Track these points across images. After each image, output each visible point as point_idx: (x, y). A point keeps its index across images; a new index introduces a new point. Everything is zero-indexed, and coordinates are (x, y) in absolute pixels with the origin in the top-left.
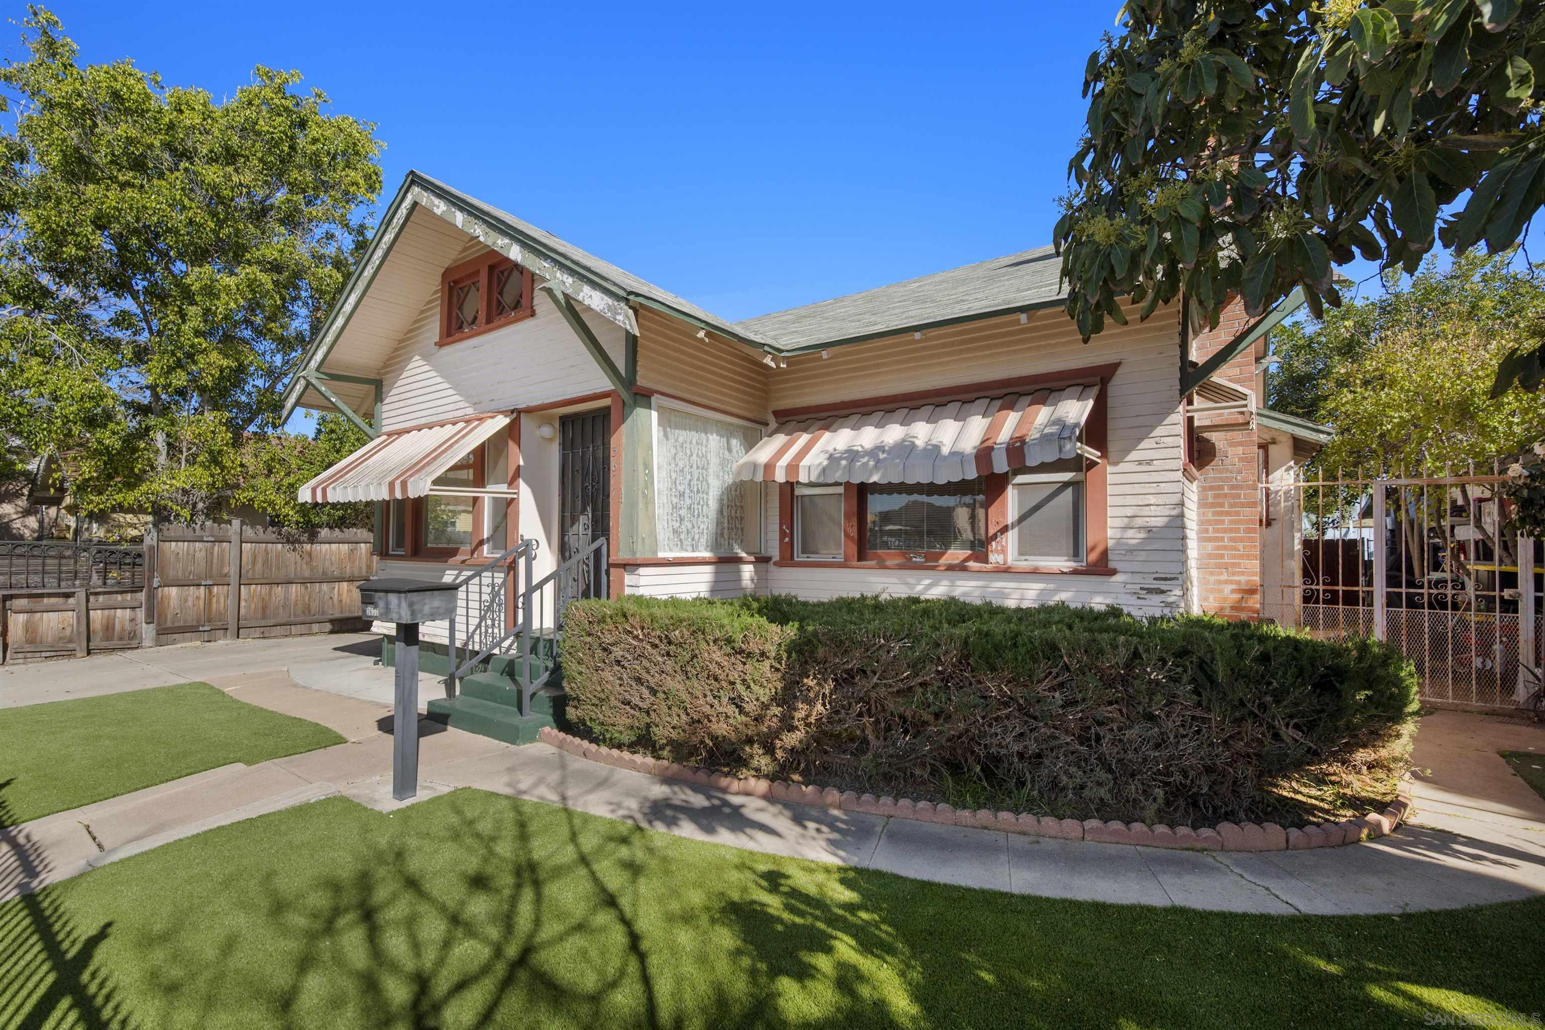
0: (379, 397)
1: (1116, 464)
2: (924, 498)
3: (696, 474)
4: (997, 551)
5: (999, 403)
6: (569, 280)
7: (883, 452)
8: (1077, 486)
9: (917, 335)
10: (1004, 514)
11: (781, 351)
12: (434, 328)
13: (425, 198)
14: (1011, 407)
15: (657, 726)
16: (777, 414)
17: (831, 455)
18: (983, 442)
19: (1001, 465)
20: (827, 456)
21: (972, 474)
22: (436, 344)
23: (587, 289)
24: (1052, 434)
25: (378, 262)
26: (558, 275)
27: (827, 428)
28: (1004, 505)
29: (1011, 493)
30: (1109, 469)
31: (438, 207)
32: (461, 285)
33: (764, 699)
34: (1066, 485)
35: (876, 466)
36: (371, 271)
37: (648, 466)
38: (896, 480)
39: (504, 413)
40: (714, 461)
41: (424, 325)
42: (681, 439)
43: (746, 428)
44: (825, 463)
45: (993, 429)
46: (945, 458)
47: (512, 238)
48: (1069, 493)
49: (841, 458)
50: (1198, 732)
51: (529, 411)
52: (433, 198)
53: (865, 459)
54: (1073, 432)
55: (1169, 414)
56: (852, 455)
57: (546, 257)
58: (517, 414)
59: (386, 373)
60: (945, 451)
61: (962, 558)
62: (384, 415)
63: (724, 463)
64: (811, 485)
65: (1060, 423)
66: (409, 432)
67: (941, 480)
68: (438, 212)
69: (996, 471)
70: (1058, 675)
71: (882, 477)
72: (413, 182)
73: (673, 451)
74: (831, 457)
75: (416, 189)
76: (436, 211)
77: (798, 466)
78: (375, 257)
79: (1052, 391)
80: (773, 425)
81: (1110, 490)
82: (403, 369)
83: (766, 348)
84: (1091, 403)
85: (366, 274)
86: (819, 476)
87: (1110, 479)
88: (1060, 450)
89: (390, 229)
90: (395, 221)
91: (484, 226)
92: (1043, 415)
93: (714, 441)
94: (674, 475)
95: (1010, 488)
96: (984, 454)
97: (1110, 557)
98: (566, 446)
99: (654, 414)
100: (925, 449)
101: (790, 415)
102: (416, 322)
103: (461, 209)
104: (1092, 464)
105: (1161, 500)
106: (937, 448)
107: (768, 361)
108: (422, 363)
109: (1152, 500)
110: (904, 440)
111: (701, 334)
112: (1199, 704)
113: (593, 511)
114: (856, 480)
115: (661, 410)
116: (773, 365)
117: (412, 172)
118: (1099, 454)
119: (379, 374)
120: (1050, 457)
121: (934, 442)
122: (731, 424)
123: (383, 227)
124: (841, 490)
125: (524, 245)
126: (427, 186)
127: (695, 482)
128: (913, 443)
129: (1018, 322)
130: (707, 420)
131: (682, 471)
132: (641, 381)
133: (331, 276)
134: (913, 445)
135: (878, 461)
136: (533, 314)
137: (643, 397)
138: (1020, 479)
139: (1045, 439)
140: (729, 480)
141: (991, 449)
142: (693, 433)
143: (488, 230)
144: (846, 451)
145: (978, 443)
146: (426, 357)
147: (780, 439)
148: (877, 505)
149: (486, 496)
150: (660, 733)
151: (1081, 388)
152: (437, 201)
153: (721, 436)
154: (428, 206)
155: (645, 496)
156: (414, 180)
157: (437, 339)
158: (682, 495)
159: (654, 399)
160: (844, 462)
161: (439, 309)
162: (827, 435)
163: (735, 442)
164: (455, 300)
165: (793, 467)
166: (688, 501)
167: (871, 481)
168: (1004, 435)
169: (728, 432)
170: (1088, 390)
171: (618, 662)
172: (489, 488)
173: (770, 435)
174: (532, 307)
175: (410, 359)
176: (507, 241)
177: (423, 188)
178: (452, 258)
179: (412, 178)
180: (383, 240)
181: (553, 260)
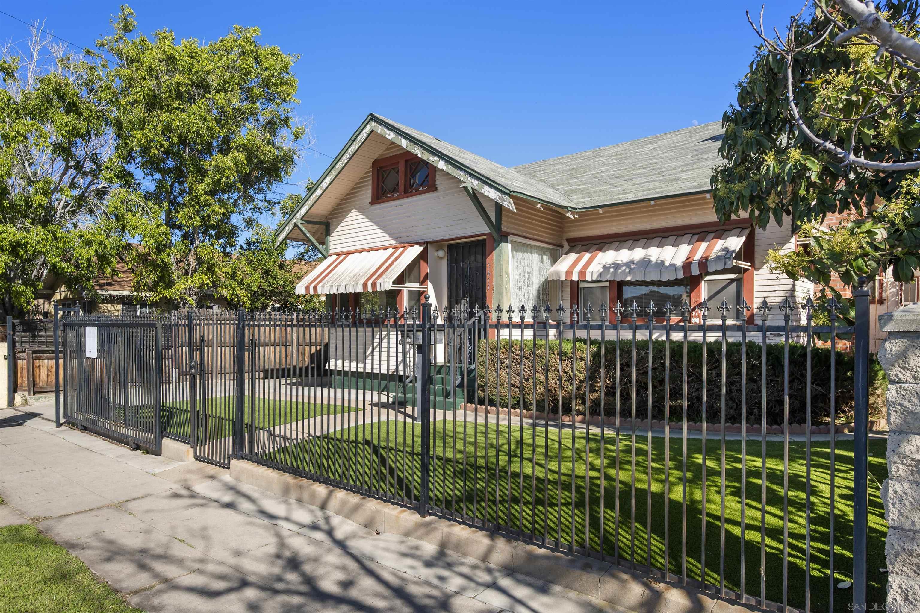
0: (328, 232)
1: (758, 270)
2: (655, 289)
3: (527, 277)
4: (696, 317)
5: (696, 237)
6: (476, 182)
7: (634, 264)
8: (739, 281)
9: (652, 203)
10: (699, 297)
11: (575, 209)
12: (367, 194)
13: (380, 129)
14: (703, 240)
15: (528, 394)
16: (569, 241)
17: (604, 266)
18: (687, 259)
19: (695, 271)
20: (602, 266)
21: (681, 275)
22: (370, 203)
23: (486, 188)
24: (721, 256)
25: (346, 161)
26: (469, 179)
27: (600, 250)
28: (700, 291)
29: (704, 286)
30: (755, 273)
31: (389, 135)
32: (384, 169)
33: (582, 378)
34: (733, 281)
35: (629, 272)
36: (341, 166)
37: (507, 273)
38: (640, 279)
39: (420, 244)
40: (535, 268)
41: (359, 191)
42: (520, 258)
43: (551, 249)
44: (601, 270)
45: (693, 252)
46: (667, 267)
47: (439, 157)
48: (734, 285)
49: (610, 267)
50: (774, 386)
51: (432, 242)
52: (386, 130)
53: (624, 268)
54: (732, 255)
55: (786, 244)
56: (616, 266)
57: (461, 169)
58: (426, 244)
59: (331, 218)
60: (667, 264)
61: (676, 321)
62: (331, 243)
63: (540, 269)
64: (593, 281)
65: (726, 250)
66: (353, 253)
67: (665, 279)
68: (390, 138)
69: (693, 274)
70: (714, 363)
71: (633, 277)
72: (371, 119)
73: (516, 264)
74: (604, 267)
75: (373, 123)
76: (387, 136)
77: (585, 272)
78: (344, 158)
79: (725, 231)
80: (566, 247)
81: (756, 283)
82: (345, 216)
83: (569, 209)
84: (744, 238)
85: (337, 166)
86: (598, 277)
87: (756, 277)
88: (725, 264)
89: (355, 143)
90: (358, 139)
91: (420, 149)
92: (720, 244)
93: (535, 257)
94: (517, 277)
95: (703, 282)
96: (687, 265)
97: (755, 318)
98: (452, 262)
99: (509, 245)
100: (656, 262)
101: (576, 242)
102: (353, 189)
103: (405, 138)
104: (746, 270)
105: (781, 287)
106: (663, 262)
107: (569, 214)
108: (357, 213)
109: (776, 288)
110: (644, 258)
111: (539, 206)
112: (775, 374)
113: (470, 297)
114: (618, 279)
115: (512, 242)
116: (572, 217)
117: (371, 114)
118: (750, 264)
119: (326, 218)
120: (720, 267)
121: (661, 259)
122: (544, 248)
123: (351, 142)
124: (607, 284)
125: (447, 162)
126: (380, 122)
127: (526, 281)
128: (649, 259)
129: (705, 198)
130: (532, 246)
131: (520, 275)
132: (504, 229)
133: (271, 152)
134: (650, 261)
135: (631, 269)
136: (436, 189)
137: (504, 237)
138: (708, 278)
139: (718, 258)
140: (543, 280)
141: (691, 263)
142: (526, 254)
143: (423, 151)
144: (613, 264)
145: (684, 260)
146: (361, 210)
147: (573, 257)
148: (628, 292)
149: (405, 289)
150: (532, 398)
151: (740, 230)
152: (388, 132)
153: (539, 255)
154: (382, 133)
155: (506, 289)
156: (373, 118)
157: (370, 200)
158: (520, 288)
159: (510, 238)
160: (612, 270)
161: (370, 182)
162: (600, 254)
163: (545, 258)
164: (380, 178)
165: (582, 273)
166: (523, 291)
167: (627, 279)
168: (698, 256)
169: (542, 251)
170: (744, 231)
171: (507, 367)
172: (407, 285)
173: (566, 254)
174: (435, 185)
175: (350, 211)
176: (436, 158)
177: (378, 123)
178: (379, 153)
179: (370, 117)
180: (350, 149)
181: (465, 171)
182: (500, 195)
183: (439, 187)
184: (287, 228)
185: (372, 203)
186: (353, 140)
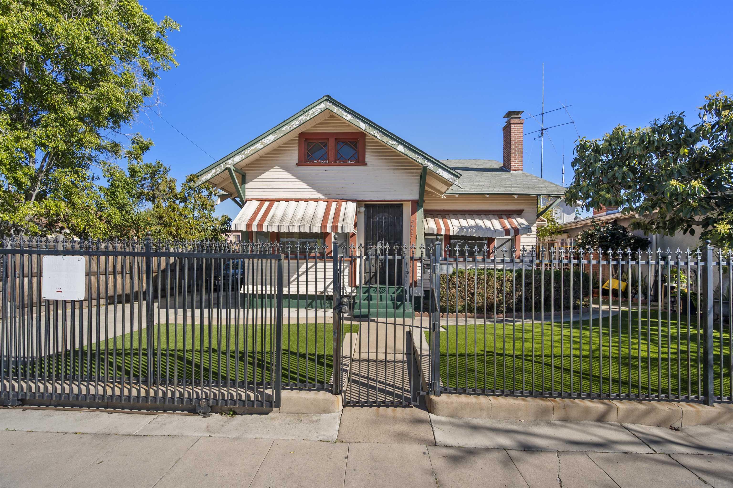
0: (244, 181)
4: (492, 257)
5: (496, 216)
6: (432, 165)
8: (512, 240)
13: (336, 109)
18: (503, 227)
23: (440, 170)
24: (525, 227)
25: (295, 126)
29: (496, 241)
30: (521, 236)
31: (347, 116)
32: (310, 141)
34: (509, 239)
36: (289, 129)
41: (282, 153)
51: (361, 201)
52: (343, 112)
55: (534, 224)
57: (419, 154)
59: (248, 170)
60: (492, 229)
62: (248, 190)
65: (523, 224)
68: (346, 118)
72: (327, 100)
75: (329, 104)
76: (344, 117)
77: (449, 230)
78: (292, 123)
82: (264, 171)
84: (524, 219)
85: (284, 128)
87: (521, 239)
89: (306, 114)
90: (311, 112)
91: (380, 133)
98: (369, 216)
102: (275, 150)
103: (363, 121)
107: (443, 196)
108: (280, 170)
113: (385, 241)
117: (328, 96)
121: (487, 226)
123: (302, 112)
125: (406, 147)
136: (366, 164)
141: (508, 229)
143: (382, 135)
144: (462, 227)
147: (431, 220)
151: (517, 215)
152: (345, 114)
154: (338, 113)
156: (329, 99)
157: (297, 162)
161: (296, 148)
164: (306, 147)
168: (509, 226)
174: (365, 161)
175: (272, 167)
176: (395, 143)
177: (333, 104)
178: (308, 128)
179: (326, 98)
180: (300, 118)
181: (423, 156)
182: (452, 177)
183: (369, 164)
184: (214, 171)
185: (298, 165)
186: (304, 112)
